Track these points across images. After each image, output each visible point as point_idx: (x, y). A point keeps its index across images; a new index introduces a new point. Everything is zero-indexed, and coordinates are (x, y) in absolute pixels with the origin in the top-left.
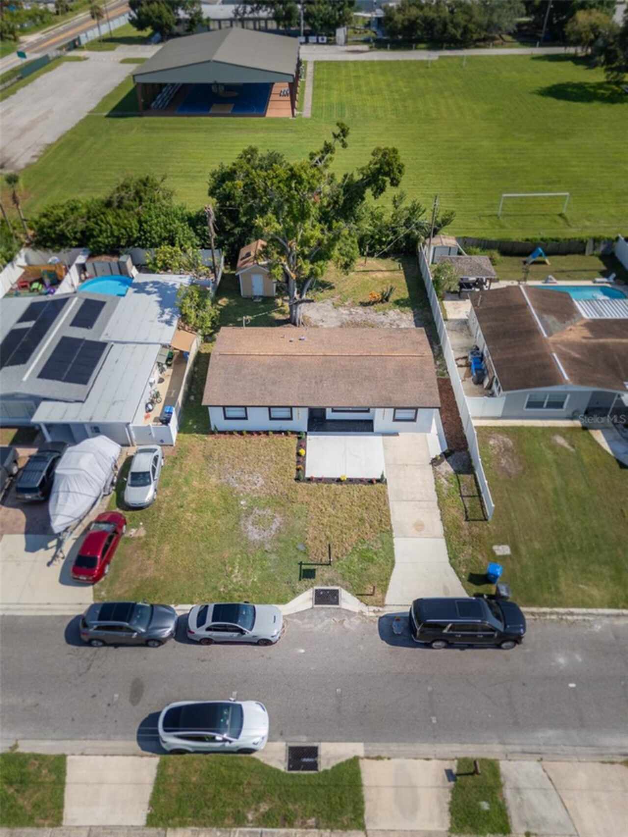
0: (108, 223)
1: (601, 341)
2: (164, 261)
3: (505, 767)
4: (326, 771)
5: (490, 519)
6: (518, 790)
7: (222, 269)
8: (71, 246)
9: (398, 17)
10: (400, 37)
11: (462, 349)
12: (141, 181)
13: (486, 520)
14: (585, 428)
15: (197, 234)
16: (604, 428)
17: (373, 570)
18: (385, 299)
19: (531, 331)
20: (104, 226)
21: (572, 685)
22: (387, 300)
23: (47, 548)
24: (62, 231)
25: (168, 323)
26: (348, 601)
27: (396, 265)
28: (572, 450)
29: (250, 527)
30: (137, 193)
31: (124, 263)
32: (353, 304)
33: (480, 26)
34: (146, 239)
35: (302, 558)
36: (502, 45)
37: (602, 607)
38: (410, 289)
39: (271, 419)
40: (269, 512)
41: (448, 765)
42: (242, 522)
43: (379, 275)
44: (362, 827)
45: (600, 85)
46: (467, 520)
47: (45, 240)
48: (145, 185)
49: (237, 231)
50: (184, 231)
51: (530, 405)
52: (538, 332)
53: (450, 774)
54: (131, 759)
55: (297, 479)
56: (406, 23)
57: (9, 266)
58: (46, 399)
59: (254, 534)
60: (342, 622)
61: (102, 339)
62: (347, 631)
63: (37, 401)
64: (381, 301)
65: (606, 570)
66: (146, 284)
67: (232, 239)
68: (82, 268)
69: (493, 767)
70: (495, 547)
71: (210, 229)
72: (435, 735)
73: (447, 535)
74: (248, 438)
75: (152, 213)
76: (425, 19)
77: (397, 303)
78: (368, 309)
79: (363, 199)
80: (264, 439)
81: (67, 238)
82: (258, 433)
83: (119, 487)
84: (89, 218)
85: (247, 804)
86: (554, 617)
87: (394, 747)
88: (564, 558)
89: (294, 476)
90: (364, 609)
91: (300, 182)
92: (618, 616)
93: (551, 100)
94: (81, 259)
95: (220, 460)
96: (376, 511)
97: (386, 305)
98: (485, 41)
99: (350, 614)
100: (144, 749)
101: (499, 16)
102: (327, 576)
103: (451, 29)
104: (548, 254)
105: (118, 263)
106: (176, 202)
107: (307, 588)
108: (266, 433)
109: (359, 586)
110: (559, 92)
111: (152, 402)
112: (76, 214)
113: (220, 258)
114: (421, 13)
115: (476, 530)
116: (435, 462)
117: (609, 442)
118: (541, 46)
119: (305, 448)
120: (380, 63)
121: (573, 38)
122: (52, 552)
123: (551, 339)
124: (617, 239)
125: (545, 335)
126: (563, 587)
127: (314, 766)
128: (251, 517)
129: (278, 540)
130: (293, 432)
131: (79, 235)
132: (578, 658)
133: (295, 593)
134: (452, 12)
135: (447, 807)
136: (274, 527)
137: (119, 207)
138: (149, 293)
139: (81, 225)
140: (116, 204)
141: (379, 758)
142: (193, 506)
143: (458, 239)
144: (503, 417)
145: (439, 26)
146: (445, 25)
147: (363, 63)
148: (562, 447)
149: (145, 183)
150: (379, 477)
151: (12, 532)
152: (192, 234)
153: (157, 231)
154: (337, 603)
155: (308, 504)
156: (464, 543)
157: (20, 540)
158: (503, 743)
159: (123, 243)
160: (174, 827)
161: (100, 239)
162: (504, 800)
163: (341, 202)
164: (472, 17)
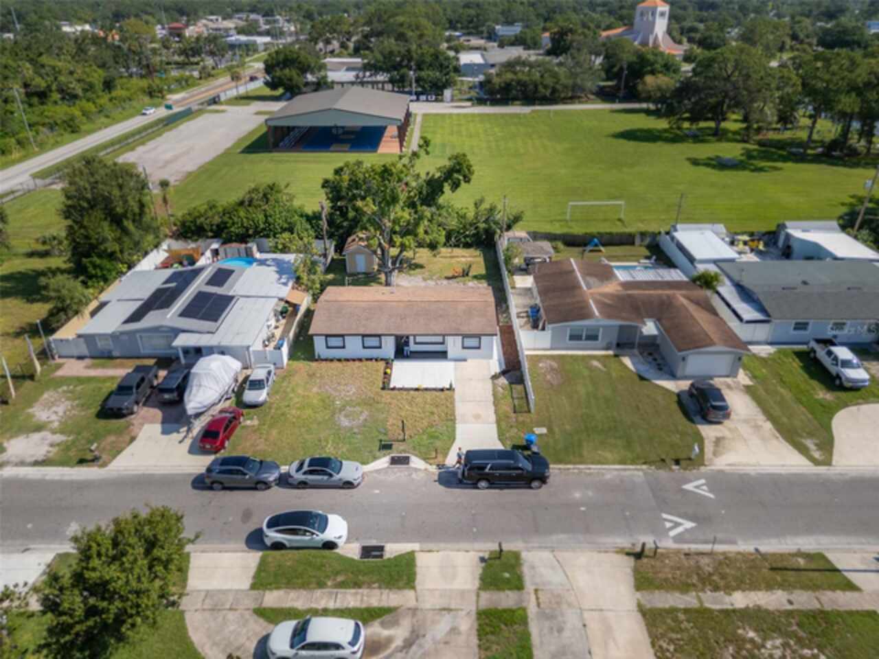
0: (239, 217)
1: (630, 292)
2: (283, 244)
3: (524, 555)
4: (389, 559)
5: (533, 411)
6: (533, 567)
7: (332, 254)
8: (208, 237)
9: (496, 80)
10: (498, 96)
11: (525, 306)
12: (269, 186)
13: (529, 411)
14: (616, 356)
15: (313, 227)
16: (631, 356)
17: (438, 444)
18: (465, 274)
19: (575, 286)
20: (236, 219)
21: (583, 509)
22: (467, 275)
23: (178, 432)
24: (201, 223)
25: (285, 284)
26: (416, 462)
27: (478, 252)
28: (604, 369)
29: (342, 419)
30: (265, 195)
31: (251, 248)
32: (439, 278)
33: (565, 87)
34: (270, 230)
35: (382, 437)
36: (586, 102)
37: (614, 463)
38: (487, 268)
39: (364, 347)
40: (358, 409)
41: (481, 554)
42: (337, 416)
43: (463, 259)
44: (413, 588)
45: (665, 131)
46: (515, 412)
47: (186, 232)
48: (272, 189)
49: (345, 224)
50: (301, 225)
51: (572, 338)
52: (580, 287)
53: (482, 560)
54: (239, 554)
55: (383, 388)
56: (503, 85)
57: (155, 251)
58: (184, 331)
59: (345, 422)
60: (410, 475)
61: (231, 293)
62: (413, 480)
63: (176, 332)
64: (463, 276)
65: (619, 442)
66: (266, 260)
67: (341, 231)
68: (216, 253)
69: (517, 556)
70: (535, 429)
71: (324, 224)
72: (475, 538)
73: (498, 422)
74: (345, 363)
75: (276, 209)
76: (519, 82)
77: (475, 277)
78: (451, 281)
79: (443, 192)
80: (357, 363)
81: (205, 230)
82: (354, 360)
83: (239, 393)
84: (224, 214)
85: (328, 577)
86: (576, 471)
87: (442, 545)
88: (589, 436)
89: (381, 385)
90: (429, 467)
91: (391, 175)
92: (625, 470)
93: (622, 141)
94: (215, 246)
95: (322, 377)
96: (444, 408)
97: (467, 278)
98: (572, 99)
99: (416, 470)
100: (250, 548)
101: (582, 80)
102: (401, 448)
103: (541, 89)
104: (604, 245)
105: (246, 249)
106: (296, 203)
107: (385, 455)
108: (360, 360)
109: (426, 454)
110: (630, 135)
111: (269, 340)
112: (214, 211)
113: (331, 246)
114: (514, 77)
115: (521, 419)
116: (495, 377)
117: (634, 364)
118: (620, 102)
119: (391, 369)
120: (480, 115)
121: (644, 95)
122: (183, 435)
123: (591, 291)
124: (660, 233)
125: (585, 288)
126: (585, 453)
127: (381, 556)
128: (343, 413)
129: (365, 426)
130: (382, 359)
131: (214, 227)
132: (590, 493)
133: (375, 458)
134: (542, 76)
135: (478, 577)
136: (362, 418)
137: (249, 205)
138: (269, 266)
139: (217, 220)
140: (247, 203)
141: (430, 551)
142: (298, 405)
143: (529, 233)
144: (552, 349)
145: (531, 87)
146: (536, 86)
147: (465, 115)
148: (596, 367)
149: (272, 187)
150: (448, 386)
151: (152, 422)
152: (309, 227)
153: (280, 222)
154: (408, 463)
155: (390, 404)
156: (511, 427)
157: (158, 427)
158: (526, 542)
159: (251, 232)
160: (271, 589)
161: (232, 229)
162: (522, 572)
163: (424, 192)
164: (559, 80)
